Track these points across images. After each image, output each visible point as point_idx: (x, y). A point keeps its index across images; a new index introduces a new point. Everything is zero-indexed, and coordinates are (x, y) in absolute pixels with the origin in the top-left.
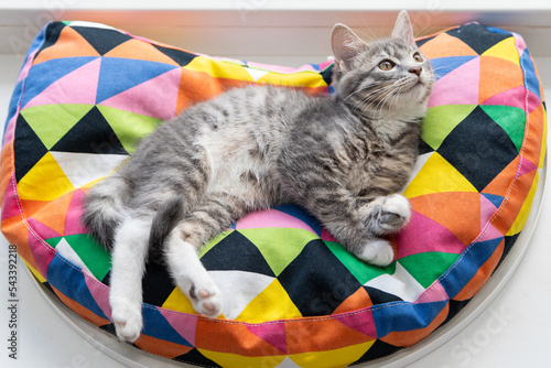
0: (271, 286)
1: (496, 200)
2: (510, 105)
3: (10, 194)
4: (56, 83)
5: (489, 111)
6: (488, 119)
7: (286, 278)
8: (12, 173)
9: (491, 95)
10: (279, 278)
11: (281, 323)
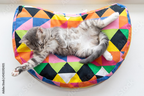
0: (75, 75)
1: (123, 53)
2: (126, 29)
3: (16, 52)
4: (23, 24)
5: (121, 30)
6: (121, 32)
7: (78, 73)
8: (16, 47)
9: (122, 26)
10: (77, 73)
11: (78, 83)
